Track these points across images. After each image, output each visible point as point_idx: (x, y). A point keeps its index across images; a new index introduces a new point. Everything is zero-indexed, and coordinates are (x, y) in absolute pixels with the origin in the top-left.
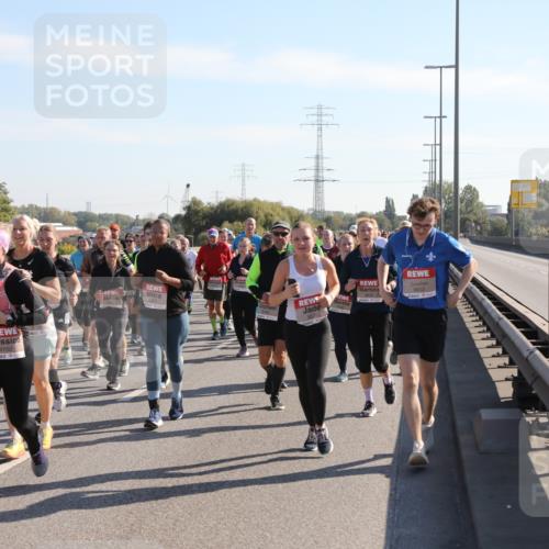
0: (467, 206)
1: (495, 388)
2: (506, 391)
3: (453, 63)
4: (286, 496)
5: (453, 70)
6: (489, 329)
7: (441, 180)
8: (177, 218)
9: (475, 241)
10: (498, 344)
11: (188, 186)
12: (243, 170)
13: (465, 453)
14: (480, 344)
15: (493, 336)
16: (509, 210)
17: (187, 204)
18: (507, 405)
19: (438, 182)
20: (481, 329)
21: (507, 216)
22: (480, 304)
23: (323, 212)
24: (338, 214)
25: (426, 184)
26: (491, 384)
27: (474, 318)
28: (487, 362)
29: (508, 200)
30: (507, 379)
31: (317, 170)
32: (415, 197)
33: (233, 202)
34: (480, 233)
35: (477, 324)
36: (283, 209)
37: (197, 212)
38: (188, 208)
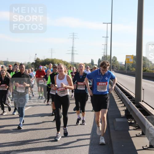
0: (114, 62)
1: (120, 113)
2: (123, 113)
3: (111, 22)
4: (61, 142)
5: (111, 24)
6: (119, 96)
7: (107, 55)
8: (33, 63)
9: (116, 72)
10: (121, 100)
11: (36, 54)
12: (52, 50)
13: (111, 130)
14: (116, 100)
15: (120, 98)
16: (125, 63)
17: (36, 59)
18: (123, 117)
19: (106, 55)
20: (117, 96)
21: (125, 65)
22: (117, 89)
23: (74, 63)
24: (78, 63)
25: (103, 56)
26: (119, 112)
27: (115, 93)
28: (118, 105)
29: (125, 61)
30: (123, 110)
31: (72, 51)
32: (99, 59)
33: (49, 59)
34: (117, 70)
35: (116, 95)
36: (63, 61)
37: (38, 62)
38: (36, 61)
